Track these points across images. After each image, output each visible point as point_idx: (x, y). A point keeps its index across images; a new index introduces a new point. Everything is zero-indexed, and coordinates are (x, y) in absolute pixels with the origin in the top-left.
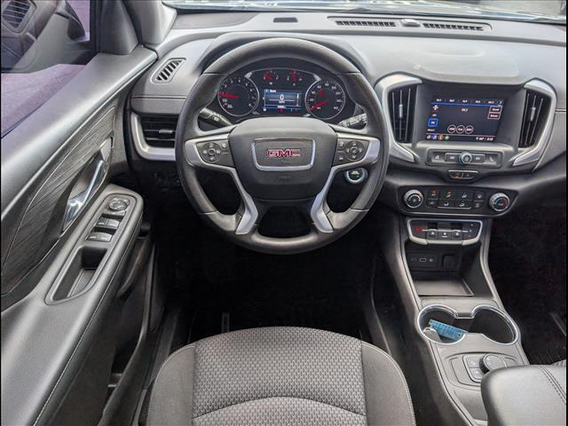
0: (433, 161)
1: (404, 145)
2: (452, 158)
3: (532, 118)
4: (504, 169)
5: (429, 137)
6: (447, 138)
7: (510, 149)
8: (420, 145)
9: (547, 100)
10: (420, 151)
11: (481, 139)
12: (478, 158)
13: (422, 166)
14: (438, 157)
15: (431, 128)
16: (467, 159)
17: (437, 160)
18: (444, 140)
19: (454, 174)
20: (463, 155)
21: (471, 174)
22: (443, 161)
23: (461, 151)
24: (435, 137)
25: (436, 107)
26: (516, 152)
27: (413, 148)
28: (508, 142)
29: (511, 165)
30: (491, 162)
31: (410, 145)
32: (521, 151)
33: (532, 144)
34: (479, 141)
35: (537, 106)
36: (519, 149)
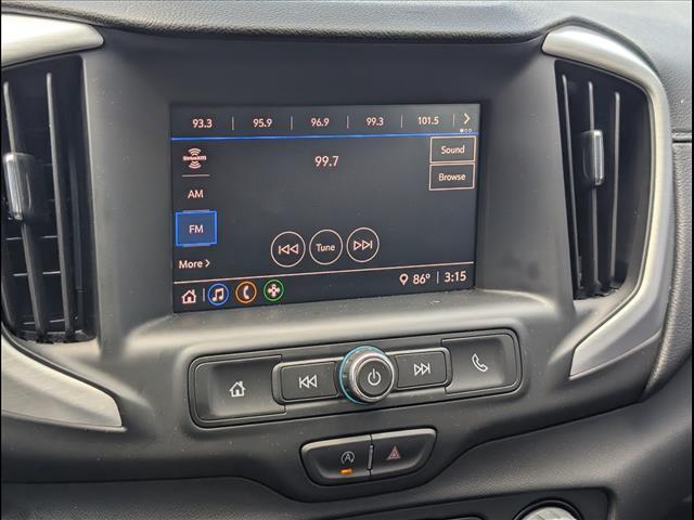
0: (223, 410)
1: (59, 351)
2: (308, 382)
3: (599, 173)
4: (540, 400)
5: (189, 299)
6: (274, 291)
7: (542, 306)
8: (143, 343)
9: (636, 97)
10: (148, 372)
11: (418, 280)
12: (422, 369)
13: (171, 443)
14: (238, 390)
15: (192, 255)
16: (374, 381)
17: (237, 403)
18: (261, 302)
19: (332, 459)
20: (354, 363)
21: (408, 449)
22: (265, 406)
23: (344, 345)
24: (219, 295)
25: (195, 158)
26: (571, 321)
27: (111, 361)
28: (528, 282)
29: (564, 381)
30: (480, 377)
31: (91, 348)
32: (588, 314)
33: (620, 279)
34: (411, 290)
35: (604, 124)
36: (580, 305)
